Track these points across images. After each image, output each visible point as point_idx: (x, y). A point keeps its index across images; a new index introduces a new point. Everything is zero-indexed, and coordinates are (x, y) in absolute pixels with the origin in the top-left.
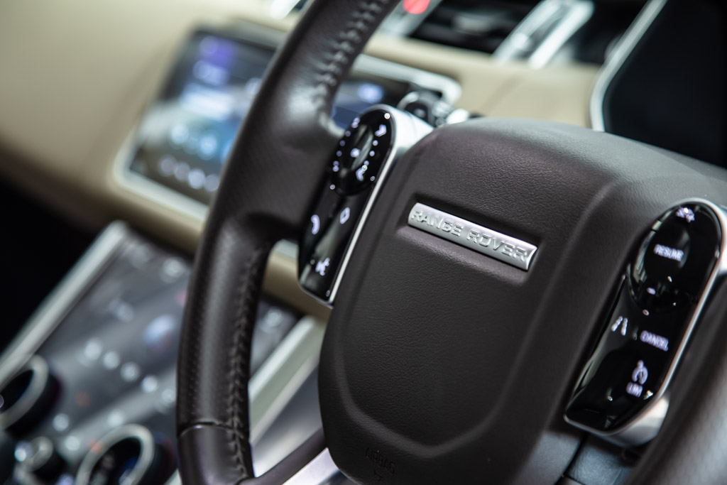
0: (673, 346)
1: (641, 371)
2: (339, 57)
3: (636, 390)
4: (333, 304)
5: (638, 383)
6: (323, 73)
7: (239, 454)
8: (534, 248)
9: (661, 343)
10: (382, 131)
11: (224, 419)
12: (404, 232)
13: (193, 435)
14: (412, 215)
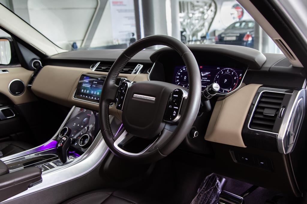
0: (179, 108)
1: (175, 112)
2: (116, 75)
3: (175, 115)
4: (122, 110)
5: (174, 114)
6: (114, 78)
7: (111, 134)
8: (155, 98)
9: (177, 108)
10: (126, 85)
11: (108, 129)
12: (133, 98)
13: (104, 132)
14: (134, 96)
